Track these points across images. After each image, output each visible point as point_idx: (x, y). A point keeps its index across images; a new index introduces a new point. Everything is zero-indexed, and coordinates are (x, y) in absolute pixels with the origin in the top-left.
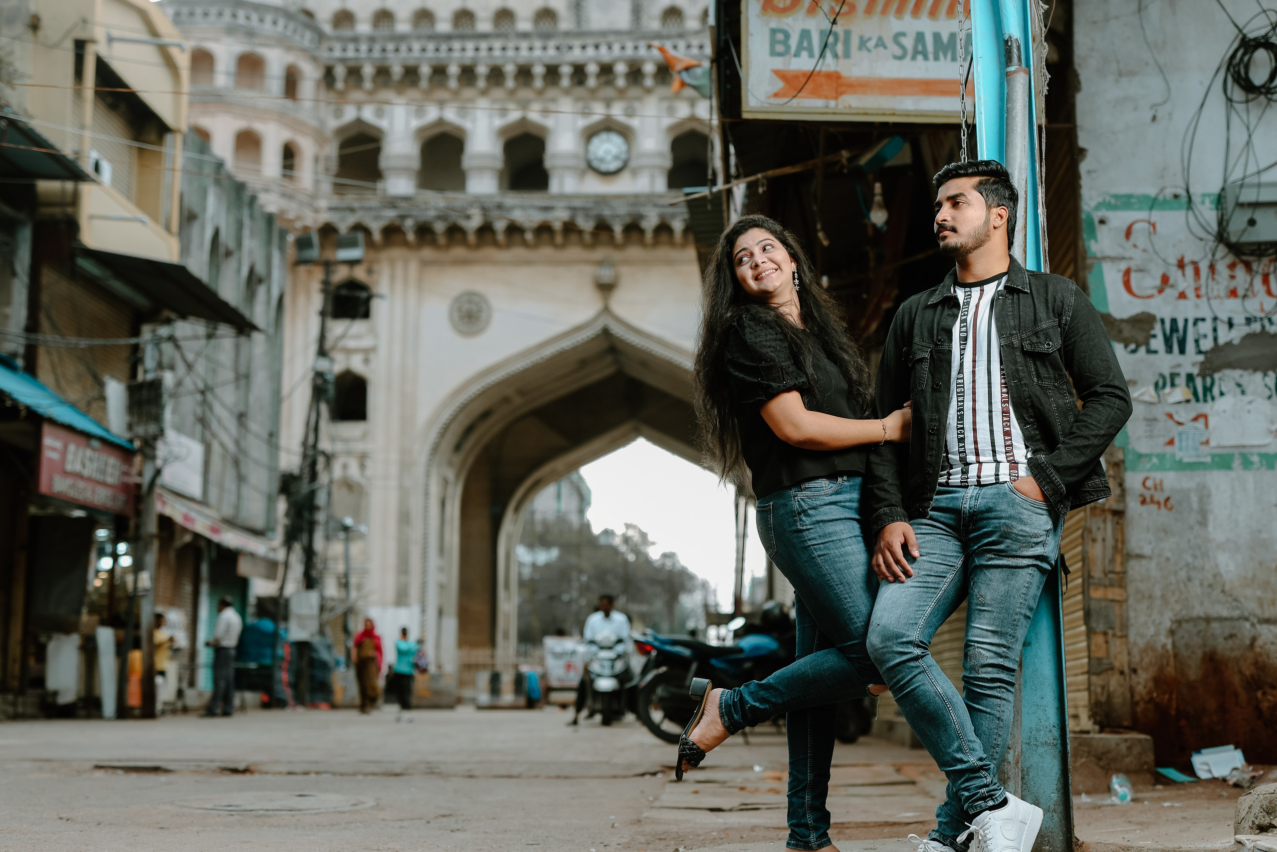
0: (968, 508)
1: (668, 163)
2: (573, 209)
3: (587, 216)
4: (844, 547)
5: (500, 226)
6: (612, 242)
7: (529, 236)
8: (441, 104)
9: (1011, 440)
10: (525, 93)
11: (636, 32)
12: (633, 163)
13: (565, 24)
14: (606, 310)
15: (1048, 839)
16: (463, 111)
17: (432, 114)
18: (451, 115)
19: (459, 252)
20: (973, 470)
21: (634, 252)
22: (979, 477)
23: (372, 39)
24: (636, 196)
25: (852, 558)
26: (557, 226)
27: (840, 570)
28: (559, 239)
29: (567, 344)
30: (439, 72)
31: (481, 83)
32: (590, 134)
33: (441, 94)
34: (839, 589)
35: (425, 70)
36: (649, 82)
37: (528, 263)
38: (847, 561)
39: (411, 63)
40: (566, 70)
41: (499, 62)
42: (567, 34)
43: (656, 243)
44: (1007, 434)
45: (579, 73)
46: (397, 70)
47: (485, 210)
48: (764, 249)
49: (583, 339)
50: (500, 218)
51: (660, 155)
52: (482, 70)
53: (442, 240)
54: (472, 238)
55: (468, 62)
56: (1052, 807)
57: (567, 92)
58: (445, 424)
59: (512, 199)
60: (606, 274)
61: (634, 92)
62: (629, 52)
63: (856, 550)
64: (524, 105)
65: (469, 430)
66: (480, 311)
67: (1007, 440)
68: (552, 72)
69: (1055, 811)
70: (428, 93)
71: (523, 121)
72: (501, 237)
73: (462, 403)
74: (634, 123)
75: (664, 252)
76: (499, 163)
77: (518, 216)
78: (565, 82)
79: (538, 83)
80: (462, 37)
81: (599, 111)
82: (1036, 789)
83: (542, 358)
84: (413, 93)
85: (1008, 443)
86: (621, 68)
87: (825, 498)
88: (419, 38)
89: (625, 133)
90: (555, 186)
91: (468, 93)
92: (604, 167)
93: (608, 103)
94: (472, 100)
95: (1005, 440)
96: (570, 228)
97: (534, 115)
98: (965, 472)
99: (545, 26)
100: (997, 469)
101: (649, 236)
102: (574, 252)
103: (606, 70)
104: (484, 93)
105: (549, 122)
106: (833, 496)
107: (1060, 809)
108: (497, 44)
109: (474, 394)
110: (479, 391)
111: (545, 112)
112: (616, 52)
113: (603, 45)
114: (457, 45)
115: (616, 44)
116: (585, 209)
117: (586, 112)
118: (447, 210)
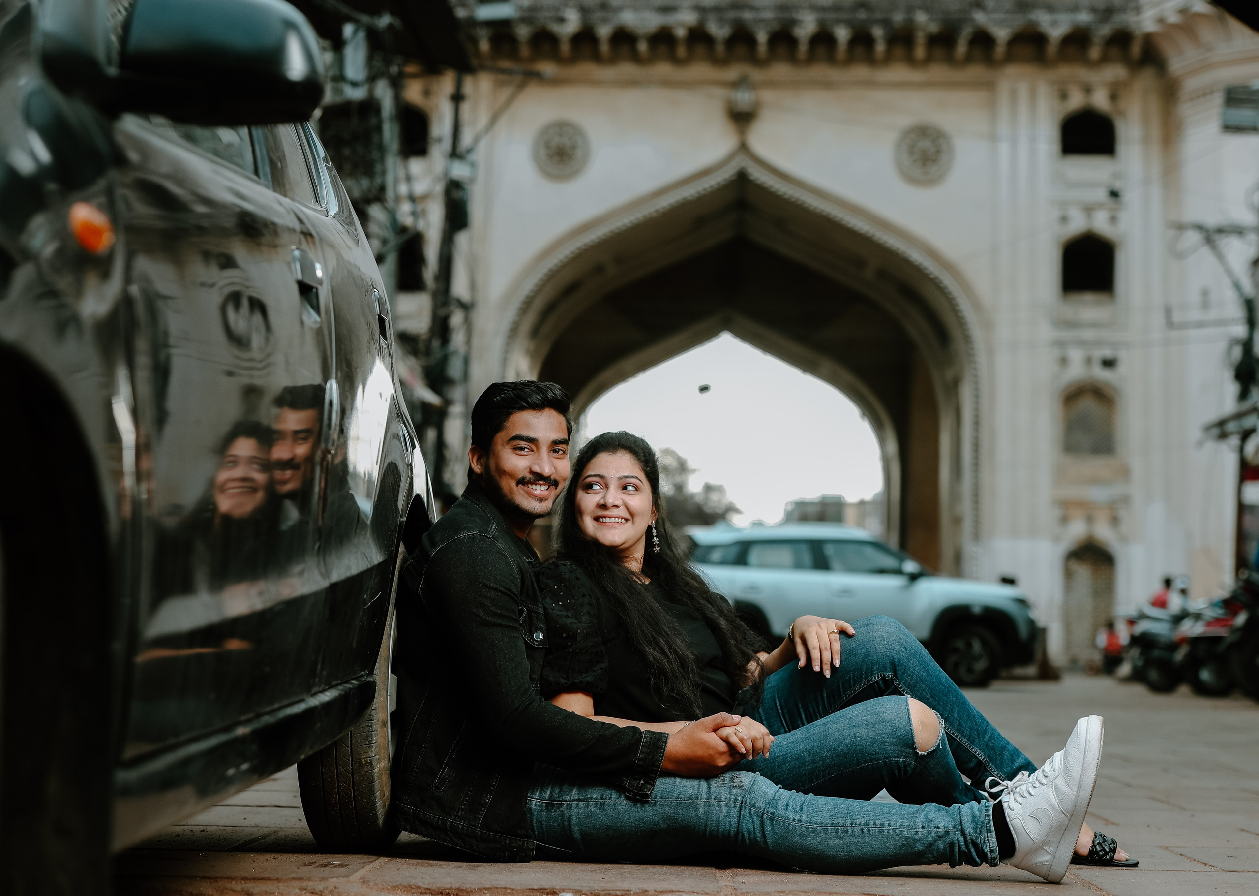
2: (702, 11)
3: (721, 21)
5: (604, 31)
6: (753, 56)
7: (643, 47)
14: (743, 147)
19: (548, 66)
21: (781, 70)
26: (681, 33)
28: (681, 51)
29: (690, 192)
37: (636, 84)
43: (812, 58)
49: (711, 187)
50: (604, 20)
53: (525, 49)
54: (565, 49)
58: (527, 297)
60: (743, 99)
65: (550, 309)
66: (574, 147)
72: (605, 48)
73: (551, 270)
75: (820, 71)
77: (629, 18)
83: (657, 211)
96: (698, 36)
101: (803, 48)
102: (700, 70)
109: (566, 257)
110: (572, 253)
116: (718, 10)
118: (533, 9)
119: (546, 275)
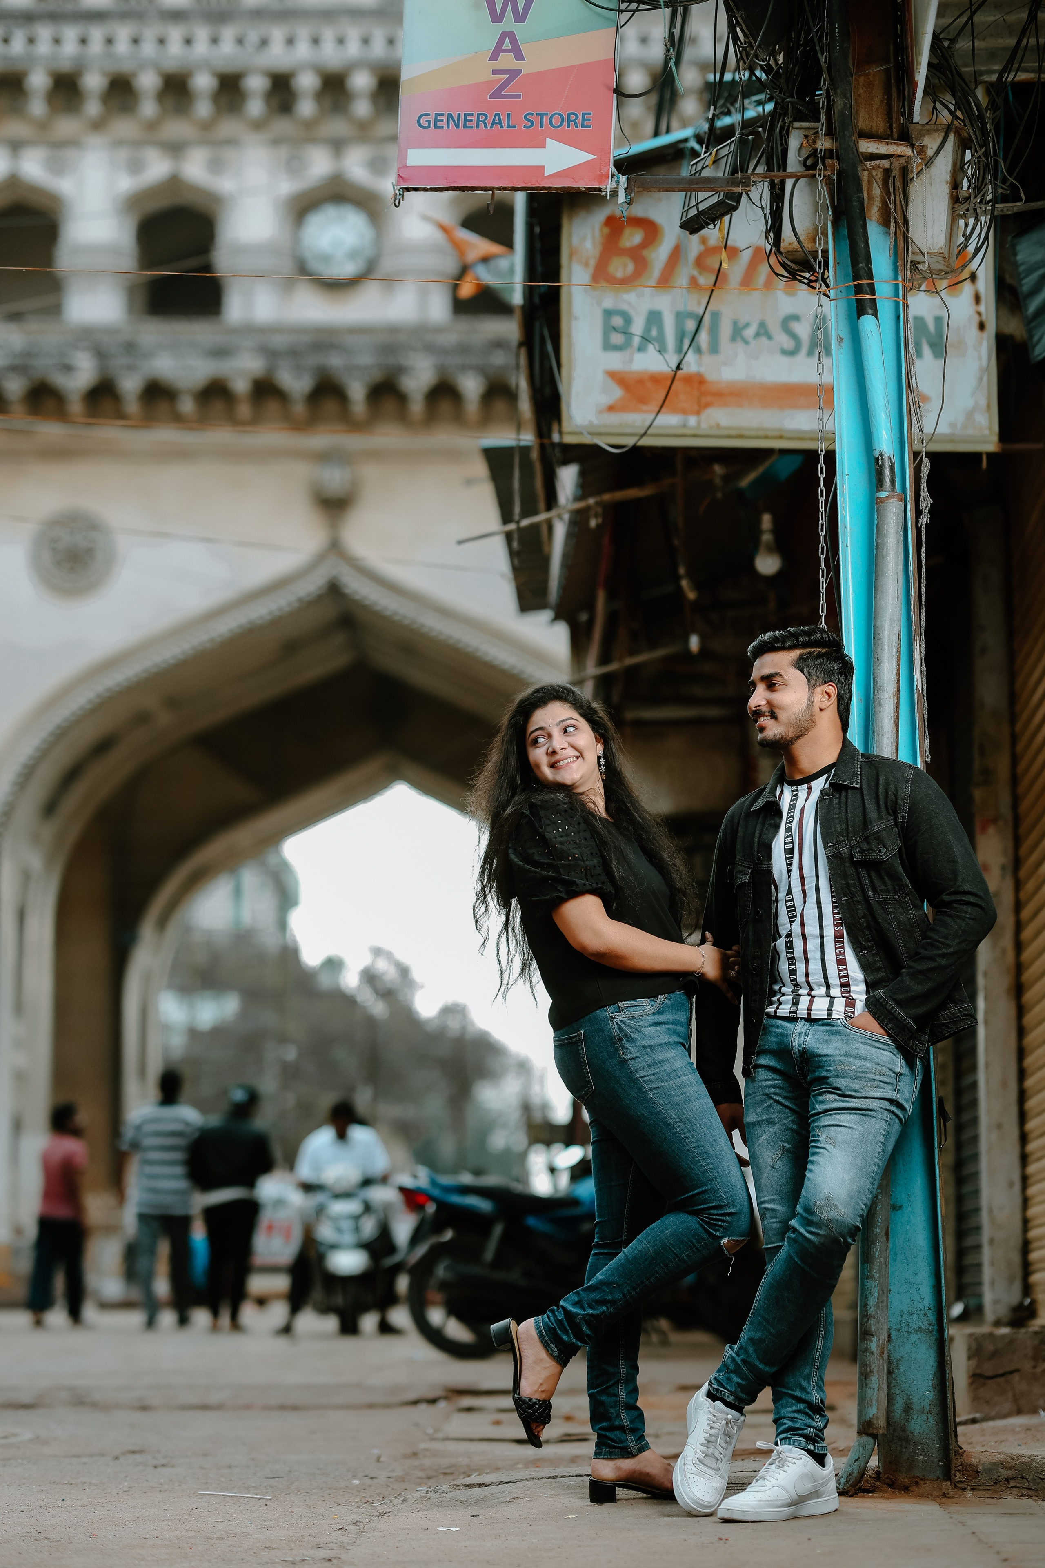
0: (797, 1046)
1: (451, 263)
2: (271, 354)
3: (298, 367)
4: (679, 1077)
5: (130, 385)
6: (345, 418)
7: (187, 406)
8: (15, 146)
9: (846, 969)
10: (176, 128)
12: (387, 265)
14: (335, 547)
15: (922, 1447)
16: (57, 165)
18: (33, 169)
19: (51, 430)
20: (804, 1001)
21: (388, 435)
22: (809, 1010)
24: (393, 329)
25: (690, 1090)
26: (241, 386)
27: (678, 1104)
28: (244, 410)
29: (259, 611)
31: (93, 108)
32: (303, 207)
33: (14, 128)
34: (679, 1127)
37: (183, 455)
38: (685, 1093)
40: (256, 84)
41: (126, 67)
42: (258, 14)
43: (430, 420)
44: (841, 962)
45: (281, 90)
47: (101, 354)
48: (565, 731)
49: (290, 605)
50: (131, 368)
51: (437, 249)
52: (93, 81)
53: (18, 411)
54: (76, 407)
55: (65, 66)
56: (927, 1408)
57: (258, 125)
58: (26, 766)
59: (153, 332)
60: (334, 478)
61: (384, 127)
62: (378, 49)
63: (693, 1081)
64: (175, 149)
65: (71, 776)
66: (92, 548)
67: (841, 970)
68: (229, 89)
69: (930, 1412)
71: (174, 182)
72: (132, 406)
73: (59, 727)
74: (388, 187)
75: (445, 436)
76: (127, 262)
77: (166, 367)
78: (255, 107)
79: (203, 108)
80: (55, 17)
81: (320, 164)
82: (908, 1385)
83: (213, 640)
85: (843, 973)
86: (361, 82)
87: (647, 1018)
89: (371, 205)
90: (234, 308)
91: (66, 126)
92: (331, 272)
93: (338, 146)
94: (75, 141)
95: (839, 971)
96: (265, 390)
97: (195, 170)
98: (795, 1003)
100: (831, 1004)
101: (417, 406)
102: (273, 436)
103: (334, 87)
104: (98, 125)
105: (224, 185)
106: (656, 1016)
107: (936, 1410)
108: (123, 33)
109: (81, 707)
110: (90, 702)
111: (216, 166)
112: (353, 49)
113: (328, 35)
114: (44, 32)
115: (354, 34)
116: (294, 353)
117: (294, 166)
118: (28, 354)
119: (52, 734)
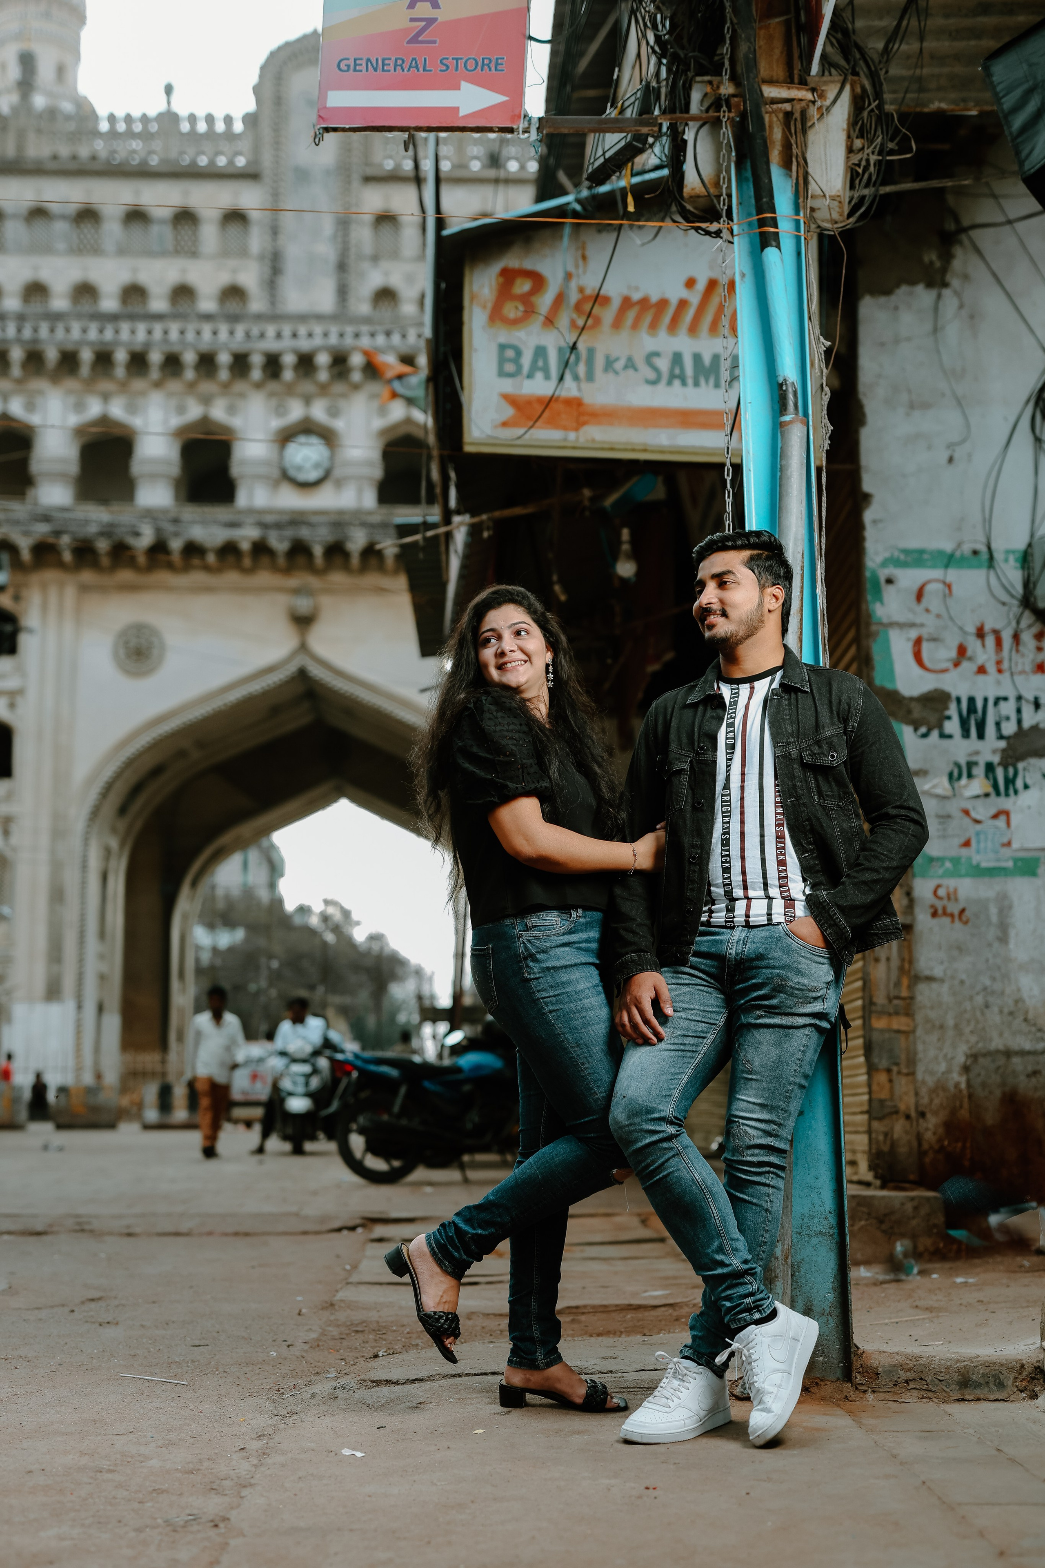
0: (734, 954)
1: (378, 473)
2: (265, 527)
3: (281, 536)
4: (581, 1000)
5: (176, 545)
6: (310, 567)
7: (211, 558)
8: (106, 397)
9: (786, 871)
10: (207, 387)
11: (341, 315)
12: (337, 473)
13: (257, 304)
14: (303, 647)
16: (132, 409)
17: (94, 409)
18: (117, 410)
19: (126, 575)
21: (338, 578)
22: (747, 916)
23: (21, 318)
24: (341, 512)
25: (590, 1014)
26: (245, 546)
27: (576, 1028)
28: (247, 562)
29: (256, 687)
30: (103, 359)
31: (155, 374)
32: (286, 437)
33: (105, 385)
34: (576, 1052)
35: (86, 356)
36: (356, 376)
37: (209, 590)
38: (585, 1017)
39: (70, 347)
40: (257, 360)
41: (176, 349)
42: (259, 317)
43: (364, 569)
44: (782, 863)
45: (273, 364)
46: (52, 355)
47: (157, 525)
49: (274, 683)
50: (176, 534)
51: (368, 463)
52: (155, 357)
53: (105, 561)
54: (142, 559)
55: (138, 348)
57: (258, 386)
58: (107, 783)
59: (190, 512)
60: (303, 604)
61: (339, 387)
62: (333, 340)
64: (207, 400)
65: (136, 790)
66: (150, 647)
67: (781, 871)
68: (240, 363)
70: (89, 384)
71: (205, 422)
72: (176, 557)
73: (128, 758)
74: (339, 424)
75: (372, 579)
76: (175, 469)
77: (199, 533)
78: (256, 374)
79: (224, 375)
80: (132, 317)
81: (296, 412)
83: (225, 705)
84: (71, 383)
85: (783, 874)
86: (323, 359)
87: (556, 938)
88: (79, 316)
89: (328, 436)
90: (242, 499)
91: (138, 384)
92: (302, 477)
93: (308, 400)
94: (143, 394)
95: (779, 871)
96: (261, 549)
97: (218, 412)
98: (730, 910)
99: (233, 307)
101: (355, 560)
102: (264, 578)
103: (306, 362)
104: (158, 385)
105: (236, 422)
106: (566, 936)
108: (174, 329)
109: (143, 746)
110: (148, 743)
111: (231, 410)
112: (318, 341)
113: (302, 331)
114: (125, 328)
115: (318, 330)
116: (278, 526)
117: (280, 410)
118: (111, 525)
119: (124, 763)
